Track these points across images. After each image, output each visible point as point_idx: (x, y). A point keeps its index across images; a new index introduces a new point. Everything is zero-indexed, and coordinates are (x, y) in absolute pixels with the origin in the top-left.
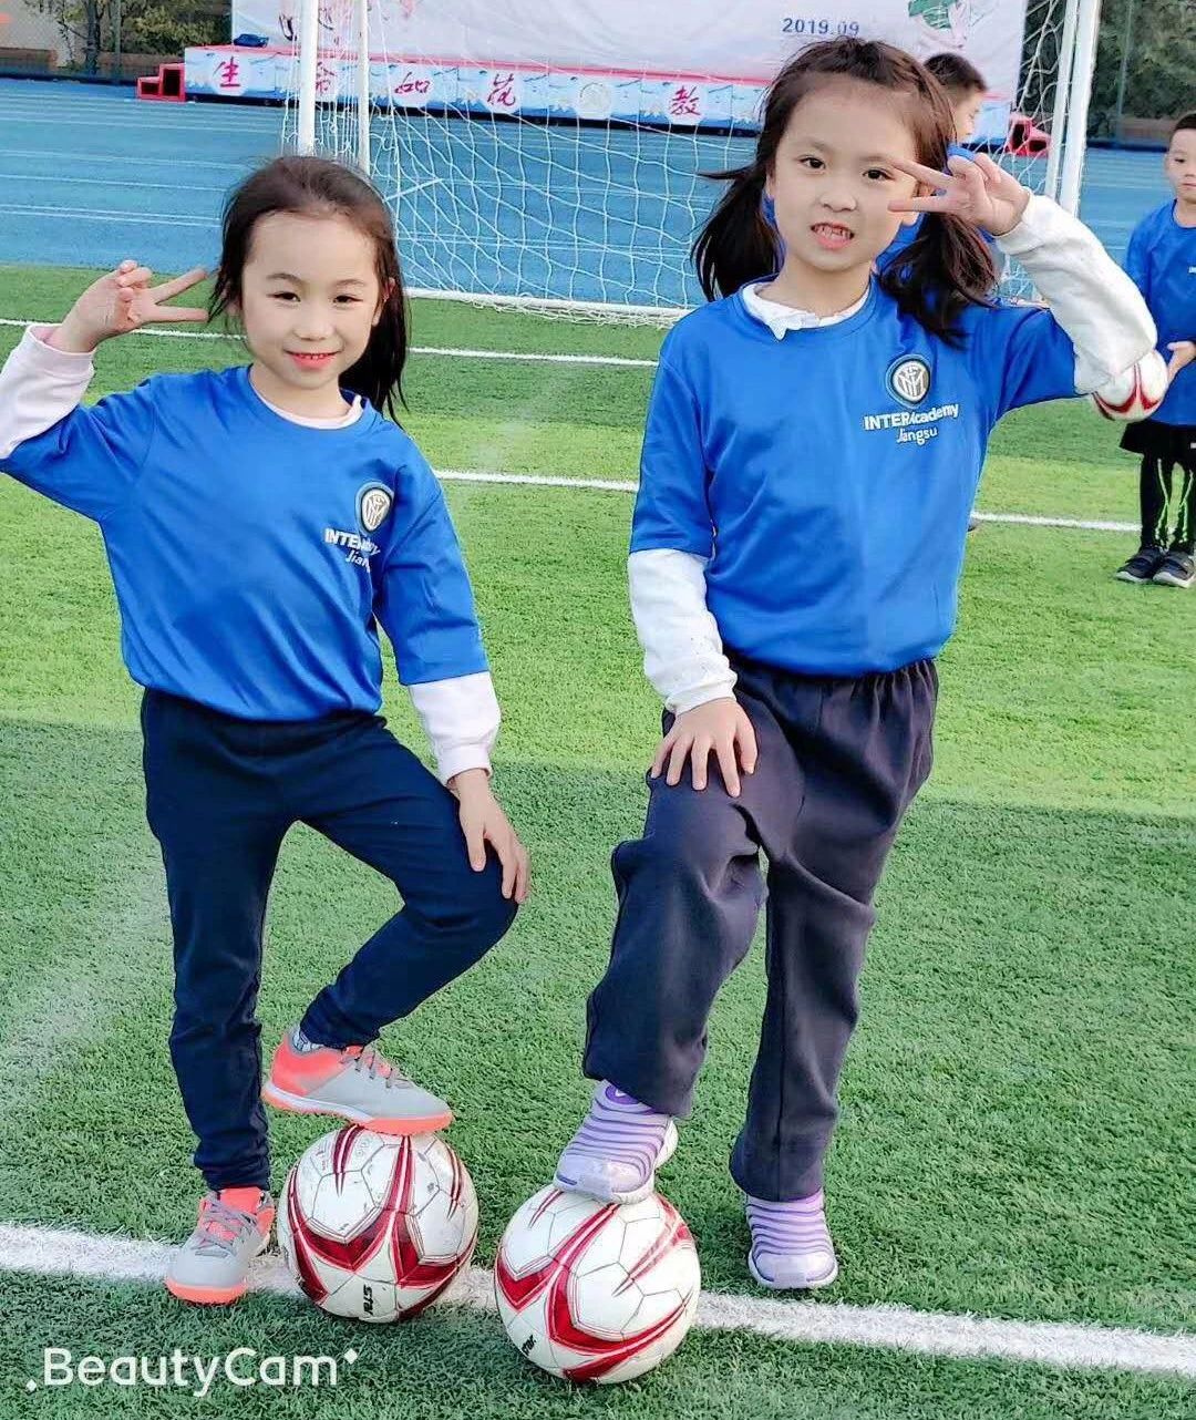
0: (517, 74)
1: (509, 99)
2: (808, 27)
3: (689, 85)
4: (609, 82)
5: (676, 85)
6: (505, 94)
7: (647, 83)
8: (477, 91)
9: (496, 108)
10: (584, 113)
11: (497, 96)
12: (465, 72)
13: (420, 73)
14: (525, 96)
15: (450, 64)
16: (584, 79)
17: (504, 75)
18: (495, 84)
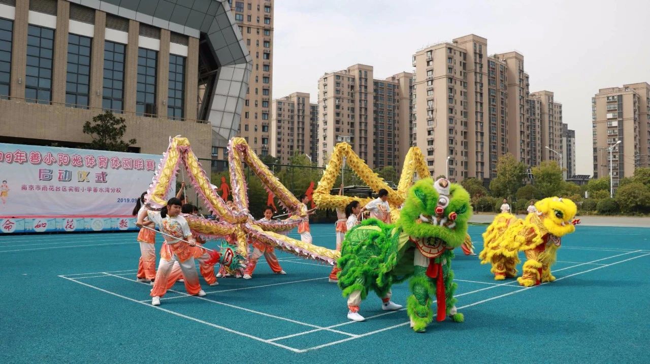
0: (75, 220)
1: (72, 227)
2: (124, 200)
3: (124, 219)
4: (102, 220)
5: (121, 219)
6: (71, 225)
7: (113, 219)
8: (62, 225)
9: (69, 230)
10: (95, 229)
11: (69, 226)
12: (58, 219)
13: (43, 221)
14: (77, 225)
15: (53, 217)
16: (95, 219)
17: (70, 219)
18: (68, 222)
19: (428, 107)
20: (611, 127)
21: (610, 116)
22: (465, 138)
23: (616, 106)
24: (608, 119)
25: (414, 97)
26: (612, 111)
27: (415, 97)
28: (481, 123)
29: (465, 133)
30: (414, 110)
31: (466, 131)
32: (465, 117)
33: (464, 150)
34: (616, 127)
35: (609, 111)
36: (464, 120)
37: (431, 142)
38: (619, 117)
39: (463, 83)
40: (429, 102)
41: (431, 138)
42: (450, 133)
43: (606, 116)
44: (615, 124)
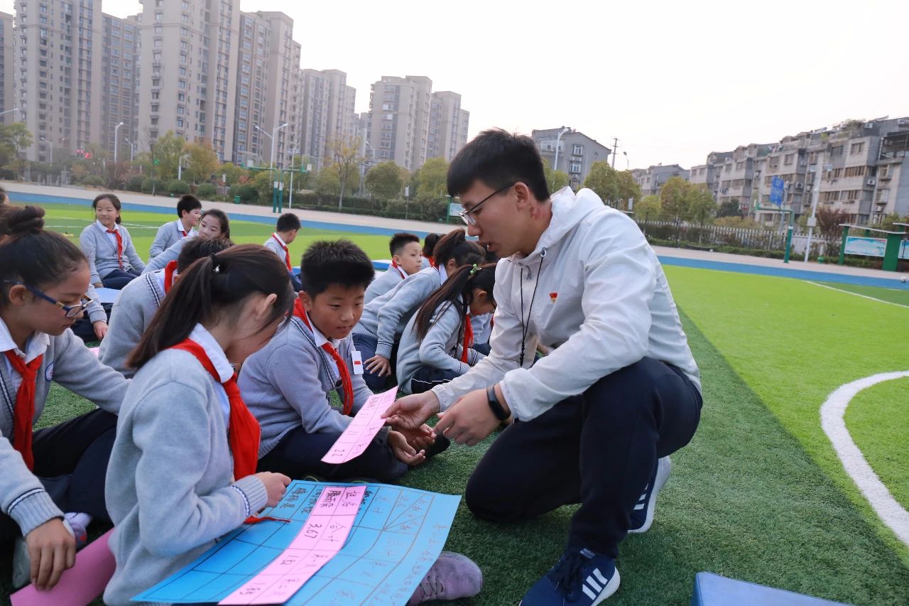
19: (154, 62)
20: (385, 120)
21: (386, 107)
22: (202, 108)
23: (393, 97)
24: (385, 111)
25: (138, 46)
26: (388, 102)
27: (140, 46)
28: (224, 92)
29: (202, 102)
30: (138, 63)
31: (203, 99)
32: (202, 82)
33: (199, 124)
34: (390, 121)
35: (386, 102)
36: (202, 85)
37: (155, 107)
38: (395, 110)
39: (203, 38)
40: (156, 55)
41: (156, 103)
42: (180, 99)
43: (382, 107)
44: (390, 117)
